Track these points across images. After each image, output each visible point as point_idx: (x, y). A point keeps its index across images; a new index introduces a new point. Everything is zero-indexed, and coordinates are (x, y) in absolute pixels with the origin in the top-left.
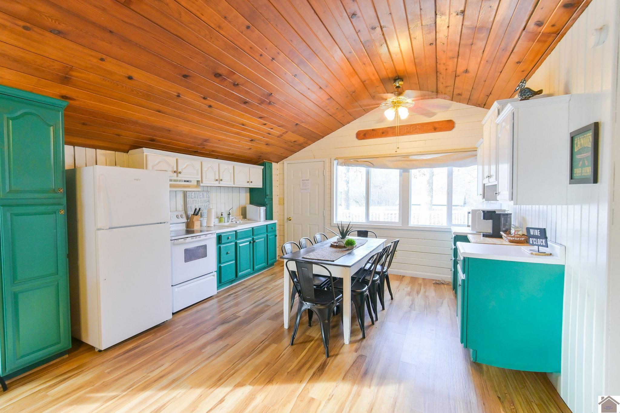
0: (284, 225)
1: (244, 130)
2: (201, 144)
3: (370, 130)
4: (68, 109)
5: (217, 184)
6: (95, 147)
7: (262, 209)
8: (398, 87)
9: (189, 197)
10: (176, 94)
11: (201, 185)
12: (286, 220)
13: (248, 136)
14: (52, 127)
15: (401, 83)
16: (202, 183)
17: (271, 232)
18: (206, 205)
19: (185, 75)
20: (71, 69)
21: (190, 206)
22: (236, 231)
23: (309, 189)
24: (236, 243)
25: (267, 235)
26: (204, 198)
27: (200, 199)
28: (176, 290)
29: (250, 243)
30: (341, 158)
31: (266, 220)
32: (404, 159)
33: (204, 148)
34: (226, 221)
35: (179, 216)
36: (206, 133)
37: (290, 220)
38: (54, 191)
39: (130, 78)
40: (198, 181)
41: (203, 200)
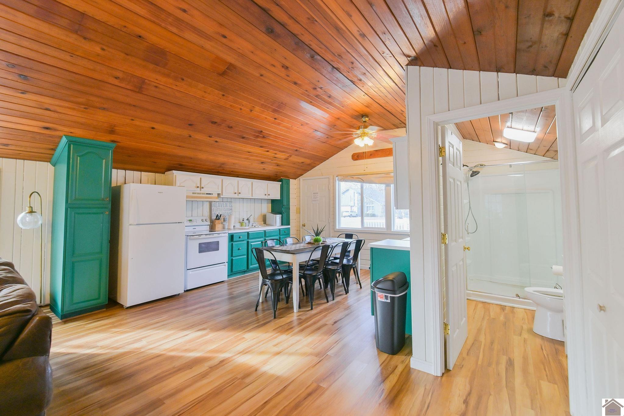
0: (300, 230)
1: (252, 156)
2: (220, 167)
3: (361, 153)
4: (117, 147)
5: (236, 196)
6: (141, 171)
7: (278, 217)
8: (365, 122)
9: (214, 206)
10: (188, 135)
11: (221, 196)
12: (301, 225)
13: (258, 160)
14: (104, 160)
15: (367, 119)
16: (222, 195)
17: (283, 235)
18: (229, 213)
19: (190, 124)
20: (115, 126)
21: (215, 213)
22: (248, 233)
23: (318, 200)
24: (248, 242)
25: (280, 237)
26: (227, 207)
27: (223, 208)
28: (191, 273)
29: (262, 242)
30: (340, 175)
31: (282, 225)
32: (386, 176)
33: (223, 169)
34: (247, 226)
35: (203, 220)
36: (221, 159)
37: (305, 226)
38: (103, 200)
39: (153, 128)
40: (218, 194)
41: (226, 209)
